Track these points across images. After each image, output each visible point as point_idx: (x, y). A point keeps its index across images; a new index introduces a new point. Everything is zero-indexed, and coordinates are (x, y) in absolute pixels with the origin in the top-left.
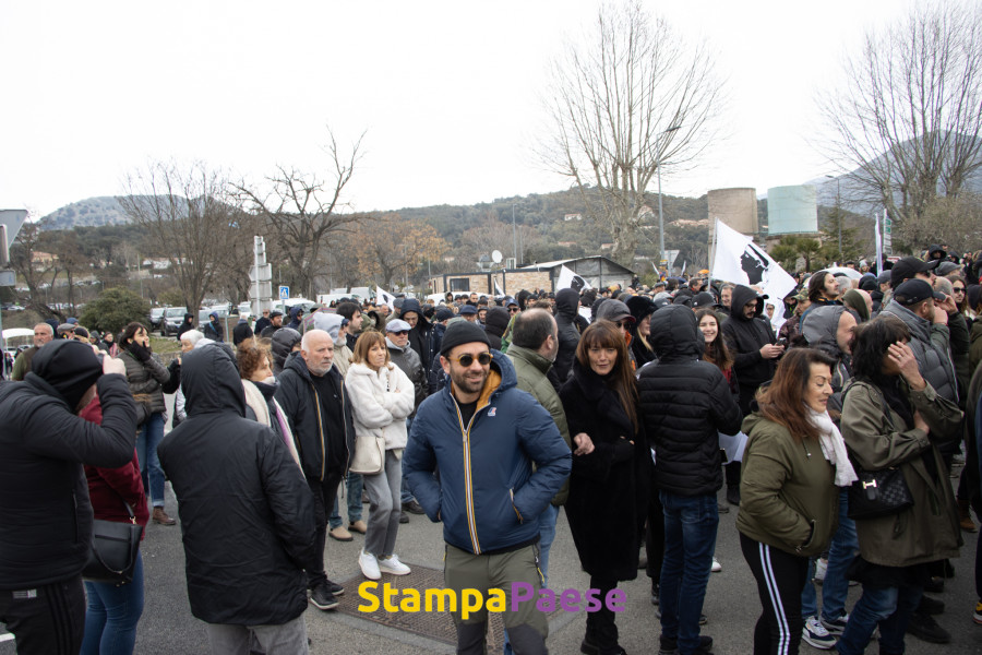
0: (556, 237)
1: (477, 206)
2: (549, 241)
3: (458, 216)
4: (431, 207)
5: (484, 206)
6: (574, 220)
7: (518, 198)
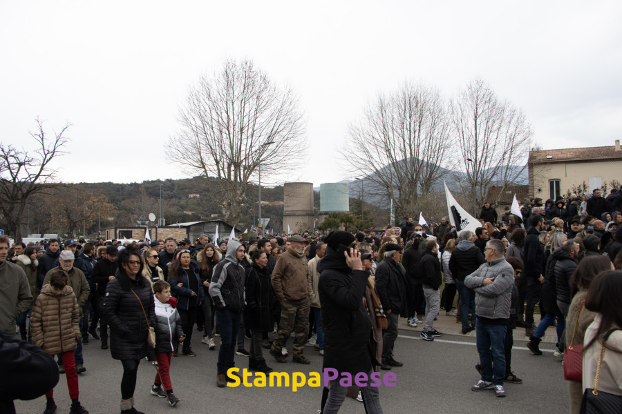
0: (183, 208)
1: (132, 184)
2: (178, 210)
3: (118, 191)
4: (100, 184)
5: (135, 185)
6: (195, 198)
7: (159, 181)
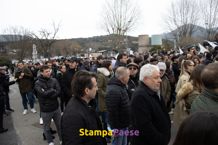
0: (106, 45)
1: (89, 38)
2: (105, 46)
3: (84, 40)
4: (78, 38)
5: (90, 38)
6: (110, 41)
7: (98, 36)
